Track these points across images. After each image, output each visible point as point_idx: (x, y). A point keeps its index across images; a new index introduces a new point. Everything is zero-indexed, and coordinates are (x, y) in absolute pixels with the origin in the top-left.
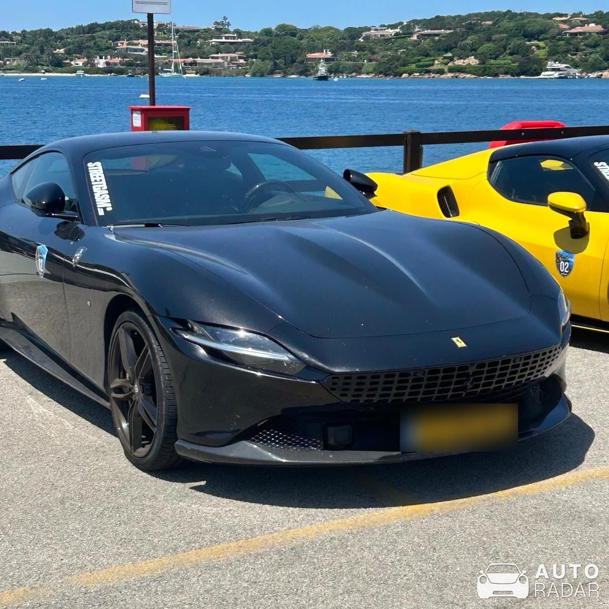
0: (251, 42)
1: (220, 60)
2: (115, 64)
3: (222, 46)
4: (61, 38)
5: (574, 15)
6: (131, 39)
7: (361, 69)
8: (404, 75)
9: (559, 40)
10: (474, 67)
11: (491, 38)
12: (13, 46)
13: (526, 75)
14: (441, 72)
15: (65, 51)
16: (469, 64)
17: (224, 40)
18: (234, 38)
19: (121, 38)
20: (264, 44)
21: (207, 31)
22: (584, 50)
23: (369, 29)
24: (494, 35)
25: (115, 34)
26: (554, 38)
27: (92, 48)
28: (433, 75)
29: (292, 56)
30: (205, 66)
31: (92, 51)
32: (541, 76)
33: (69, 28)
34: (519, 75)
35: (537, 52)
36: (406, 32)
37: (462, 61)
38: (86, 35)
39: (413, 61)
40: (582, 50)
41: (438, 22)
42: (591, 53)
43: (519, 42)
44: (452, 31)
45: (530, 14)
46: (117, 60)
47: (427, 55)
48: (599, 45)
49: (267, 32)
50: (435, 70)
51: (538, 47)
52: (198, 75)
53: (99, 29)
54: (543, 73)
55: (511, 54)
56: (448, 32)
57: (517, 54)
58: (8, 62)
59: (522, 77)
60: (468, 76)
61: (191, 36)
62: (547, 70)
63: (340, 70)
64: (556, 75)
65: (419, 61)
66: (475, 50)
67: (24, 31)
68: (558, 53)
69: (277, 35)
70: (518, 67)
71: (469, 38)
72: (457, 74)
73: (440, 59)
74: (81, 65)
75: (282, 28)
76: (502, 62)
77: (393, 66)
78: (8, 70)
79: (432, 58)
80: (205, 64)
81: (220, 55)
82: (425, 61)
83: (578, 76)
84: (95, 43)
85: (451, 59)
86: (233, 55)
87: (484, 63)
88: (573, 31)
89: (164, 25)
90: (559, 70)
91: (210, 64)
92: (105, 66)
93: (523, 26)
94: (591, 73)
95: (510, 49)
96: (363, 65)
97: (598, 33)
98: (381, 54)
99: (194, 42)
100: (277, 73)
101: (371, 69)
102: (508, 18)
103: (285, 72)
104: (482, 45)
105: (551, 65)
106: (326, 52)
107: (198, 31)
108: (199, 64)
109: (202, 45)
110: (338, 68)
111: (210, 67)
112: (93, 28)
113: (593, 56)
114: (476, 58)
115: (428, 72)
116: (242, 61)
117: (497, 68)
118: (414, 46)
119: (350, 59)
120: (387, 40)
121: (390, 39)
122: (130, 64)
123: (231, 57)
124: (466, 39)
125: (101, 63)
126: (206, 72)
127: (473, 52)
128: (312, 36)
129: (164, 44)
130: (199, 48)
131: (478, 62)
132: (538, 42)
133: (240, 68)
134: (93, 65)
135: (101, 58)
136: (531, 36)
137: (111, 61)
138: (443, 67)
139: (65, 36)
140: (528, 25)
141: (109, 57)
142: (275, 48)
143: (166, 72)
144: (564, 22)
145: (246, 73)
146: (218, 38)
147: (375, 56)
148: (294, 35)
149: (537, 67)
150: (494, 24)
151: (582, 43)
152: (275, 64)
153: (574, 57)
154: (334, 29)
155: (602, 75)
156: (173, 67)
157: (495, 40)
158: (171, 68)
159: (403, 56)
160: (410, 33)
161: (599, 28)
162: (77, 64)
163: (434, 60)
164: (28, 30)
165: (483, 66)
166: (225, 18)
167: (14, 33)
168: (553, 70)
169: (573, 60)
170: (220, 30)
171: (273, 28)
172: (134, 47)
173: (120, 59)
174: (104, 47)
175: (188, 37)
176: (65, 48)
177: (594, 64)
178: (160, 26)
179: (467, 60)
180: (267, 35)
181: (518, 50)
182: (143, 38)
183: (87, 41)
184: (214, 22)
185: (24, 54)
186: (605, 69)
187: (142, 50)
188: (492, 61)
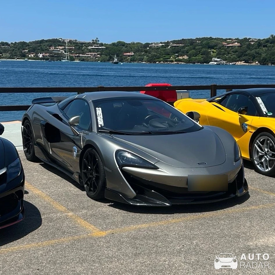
0: (104, 48)
1: (90, 55)
2: (46, 56)
3: (92, 50)
6: (56, 46)
7: (143, 59)
8: (157, 62)
9: (222, 49)
10: (185, 59)
11: (195, 48)
12: (8, 48)
14: (172, 61)
16: (184, 58)
17: (94, 47)
18: (98, 46)
19: (52, 46)
21: (89, 43)
22: (231, 53)
23: (152, 44)
24: (196, 47)
25: (50, 44)
26: (220, 48)
27: (39, 50)
28: (169, 63)
29: (117, 54)
30: (83, 58)
32: (210, 64)
33: (33, 42)
35: (212, 54)
36: (166, 45)
38: (39, 44)
39: (162, 57)
41: (183, 41)
42: (233, 55)
43: (205, 50)
46: (47, 54)
47: (168, 55)
48: (238, 52)
49: (114, 44)
50: (170, 61)
51: (213, 52)
52: (80, 61)
53: (44, 42)
55: (201, 55)
56: (183, 45)
58: (4, 55)
59: (204, 64)
60: (183, 63)
61: (81, 46)
62: (212, 61)
64: (216, 63)
65: (165, 57)
66: (188, 53)
67: (16, 42)
68: (220, 54)
69: (117, 46)
70: (203, 60)
71: (186, 48)
72: (178, 62)
73: (173, 56)
74: (33, 56)
75: (119, 43)
76: (198, 58)
77: (153, 59)
78: (2, 58)
79: (170, 56)
80: (83, 57)
81: (89, 53)
82: (167, 57)
83: (225, 64)
84: (41, 48)
85: (178, 56)
86: (95, 53)
87: (190, 58)
88: (228, 45)
89: (71, 41)
90: (217, 61)
91: (86, 57)
92: (42, 57)
93: (208, 43)
94: (231, 63)
95: (201, 52)
97: (238, 46)
98: (152, 54)
99: (81, 48)
100: (110, 61)
101: (146, 60)
104: (191, 50)
105: (214, 59)
106: (132, 52)
107: (86, 43)
108: (81, 56)
109: (84, 49)
110: (134, 59)
111: (85, 58)
112: (42, 41)
114: (187, 56)
115: (167, 61)
116: (99, 56)
117: (195, 60)
119: (140, 56)
120: (158, 48)
121: (159, 48)
122: (53, 56)
123: (94, 54)
125: (41, 56)
126: (83, 60)
128: (131, 46)
129: (69, 48)
130: (82, 51)
131: (188, 58)
132: (214, 50)
133: (97, 58)
134: (38, 56)
135: (41, 54)
136: (212, 48)
138: (173, 59)
139: (30, 44)
140: (210, 43)
141: (44, 53)
142: (110, 51)
143: (64, 59)
144: (228, 42)
145: (99, 60)
146: (91, 46)
147: (149, 55)
148: (124, 46)
151: (231, 51)
152: (111, 58)
153: (227, 56)
155: (236, 64)
156: (66, 58)
160: (168, 46)
161: (239, 44)
162: (32, 56)
163: (170, 57)
164: (17, 42)
166: (97, 39)
167: (12, 43)
168: (215, 61)
169: (225, 57)
170: (94, 43)
171: (116, 42)
172: (56, 49)
173: (48, 54)
174: (44, 49)
175: (79, 46)
176: (28, 50)
177: (233, 59)
178: (70, 41)
179: (183, 57)
180: (113, 45)
181: (204, 53)
182: (61, 46)
183: (38, 47)
184: (92, 40)
185: (9, 52)
186: (238, 61)
187: (59, 51)
188: (194, 57)
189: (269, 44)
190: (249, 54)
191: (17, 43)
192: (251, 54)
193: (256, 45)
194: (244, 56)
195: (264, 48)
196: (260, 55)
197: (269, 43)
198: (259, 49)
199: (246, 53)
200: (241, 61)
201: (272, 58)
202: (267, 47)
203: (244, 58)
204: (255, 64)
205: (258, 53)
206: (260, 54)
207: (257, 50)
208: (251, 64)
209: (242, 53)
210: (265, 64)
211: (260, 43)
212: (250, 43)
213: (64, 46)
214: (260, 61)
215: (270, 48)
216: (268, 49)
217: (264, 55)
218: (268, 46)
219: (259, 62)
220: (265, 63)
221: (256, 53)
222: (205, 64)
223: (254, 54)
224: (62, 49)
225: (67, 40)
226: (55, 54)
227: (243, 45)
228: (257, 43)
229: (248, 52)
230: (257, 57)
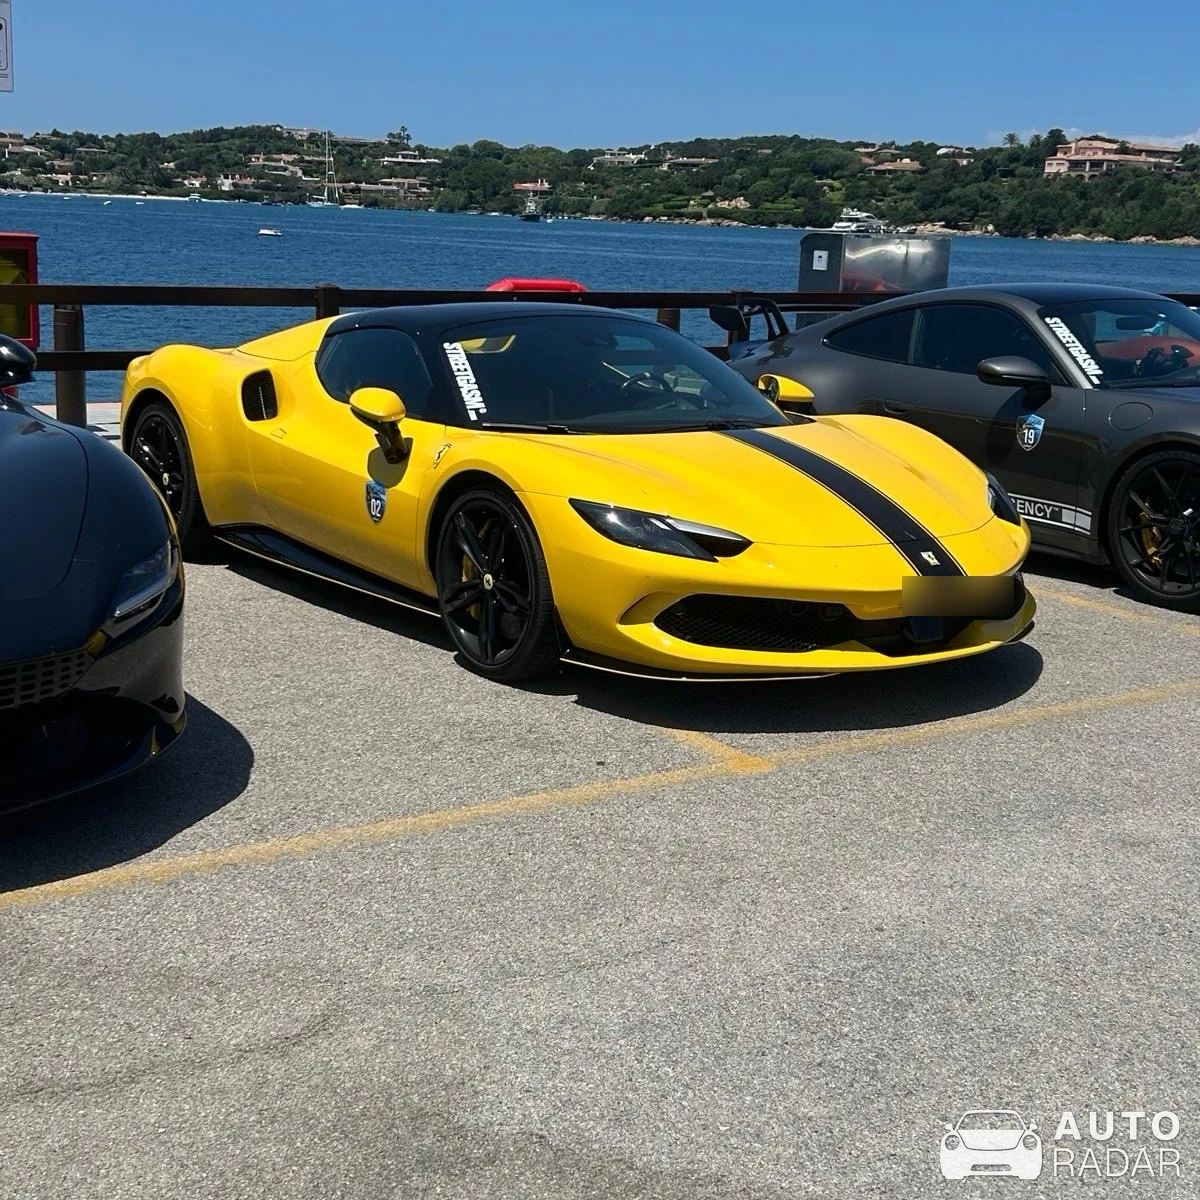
0: (438, 164)
1: (395, 188)
2: (246, 186)
3: (397, 168)
4: (172, 148)
5: (884, 146)
6: (270, 152)
7: (588, 207)
8: (647, 219)
9: (860, 180)
10: (743, 211)
11: (768, 172)
12: (102, 156)
13: (813, 227)
14: (698, 217)
15: (176, 165)
16: (736, 207)
17: (400, 159)
18: (415, 157)
19: (256, 150)
20: (456, 167)
21: (377, 145)
22: (894, 194)
23: (604, 154)
24: (772, 168)
25: (248, 145)
26: (853, 176)
27: (214, 163)
28: (686, 220)
29: (494, 186)
30: (373, 195)
31: (213, 167)
32: (833, 229)
33: (184, 134)
34: (804, 226)
35: (830, 195)
36: (653, 159)
37: (727, 202)
38: (207, 144)
39: (660, 199)
40: (890, 195)
41: (699, 147)
42: (902, 200)
43: (805, 180)
44: (717, 161)
45: (825, 141)
46: (249, 181)
47: (680, 193)
49: (462, 151)
50: (689, 214)
51: (832, 188)
52: (362, 207)
53: (225, 136)
54: (836, 224)
55: (794, 196)
56: (711, 161)
57: (804, 195)
58: (95, 178)
59: (808, 228)
60: (735, 223)
61: (355, 152)
62: (841, 220)
63: (560, 207)
64: (854, 227)
65: (669, 200)
66: (746, 188)
68: (858, 197)
69: (476, 156)
70: (803, 213)
71: (738, 171)
72: (719, 221)
73: (698, 198)
74: (198, 185)
75: (482, 145)
76: (783, 206)
77: (632, 205)
78: (94, 188)
79: (687, 197)
80: (372, 192)
81: (393, 180)
82: (677, 200)
83: (883, 230)
84: (219, 156)
85: (713, 199)
86: (412, 181)
87: (757, 207)
88: (880, 167)
89: (317, 134)
90: (857, 220)
91: (380, 191)
92: (232, 188)
93: (812, 158)
94: (901, 226)
95: (792, 188)
96: (591, 202)
97: (913, 172)
98: (617, 188)
99: (358, 160)
100: (471, 208)
101: (602, 209)
102: (794, 146)
103: (483, 208)
104: (756, 181)
105: (847, 214)
106: (542, 182)
107: (365, 145)
108: (364, 190)
109: (368, 164)
110: (557, 206)
111: (379, 196)
112: (217, 135)
113: (905, 203)
114: (745, 200)
115: (680, 216)
116: (424, 190)
117: (775, 214)
118: (662, 179)
119: (573, 194)
120: (627, 169)
121: (632, 168)
122: (267, 187)
123: (409, 183)
124: (734, 172)
125: (226, 185)
126: (374, 203)
127: (743, 192)
128: (523, 159)
129: (317, 161)
130: (365, 169)
131: (749, 205)
132: (832, 181)
133: (421, 199)
134: (215, 186)
135: (226, 177)
136: (822, 172)
137: (240, 182)
138: (700, 209)
139: (177, 144)
140: (820, 157)
141: (237, 176)
142: (470, 174)
143: (318, 200)
144: (869, 155)
145: (430, 207)
146: (392, 156)
147: (609, 190)
148: (499, 157)
149: (828, 214)
150: (774, 154)
151: (892, 186)
152: (471, 198)
153: (880, 204)
154: (554, 150)
155: (916, 230)
156: (326, 194)
157: (772, 177)
158: (323, 195)
159: (646, 191)
160: (658, 162)
161: (916, 165)
162: (193, 184)
163: (689, 200)
164: (126, 134)
165: (754, 210)
166: (404, 129)
167: (106, 138)
168: (850, 220)
169: (877, 207)
170: (396, 144)
171: (471, 145)
172: (273, 164)
173: (253, 180)
174: (231, 162)
175: (350, 153)
176: (177, 162)
177: (905, 214)
178: (312, 135)
179: (733, 202)
180: (461, 155)
181: (804, 190)
182: (287, 152)
183: (208, 153)
184: (387, 133)
185: (118, 168)
186: (921, 221)
187: (285, 169)
188: (768, 204)
189: (1021, 169)
190: (959, 198)
191: (128, 139)
192: (967, 198)
193: (977, 168)
194: (941, 207)
195: (1004, 179)
196: (995, 204)
197: (1022, 163)
198: (988, 183)
199: (951, 194)
200: (932, 221)
201: (1038, 214)
202: (1014, 176)
203: (946, 210)
204: (978, 232)
205: (988, 196)
206: (996, 200)
207: (984, 185)
208: (968, 233)
209: (933, 196)
210: (1015, 235)
211: (990, 164)
212: (956, 162)
213: (299, 154)
214: (1000, 223)
215: (1026, 180)
216: (1022, 185)
217: (1009, 205)
218: (1017, 172)
219: (997, 228)
220: (1016, 230)
221: (981, 197)
222: (811, 229)
223: (975, 200)
224: (292, 163)
225: (300, 133)
226: (277, 179)
227: (931, 167)
228: (982, 162)
229: (957, 191)
230: (984, 210)
